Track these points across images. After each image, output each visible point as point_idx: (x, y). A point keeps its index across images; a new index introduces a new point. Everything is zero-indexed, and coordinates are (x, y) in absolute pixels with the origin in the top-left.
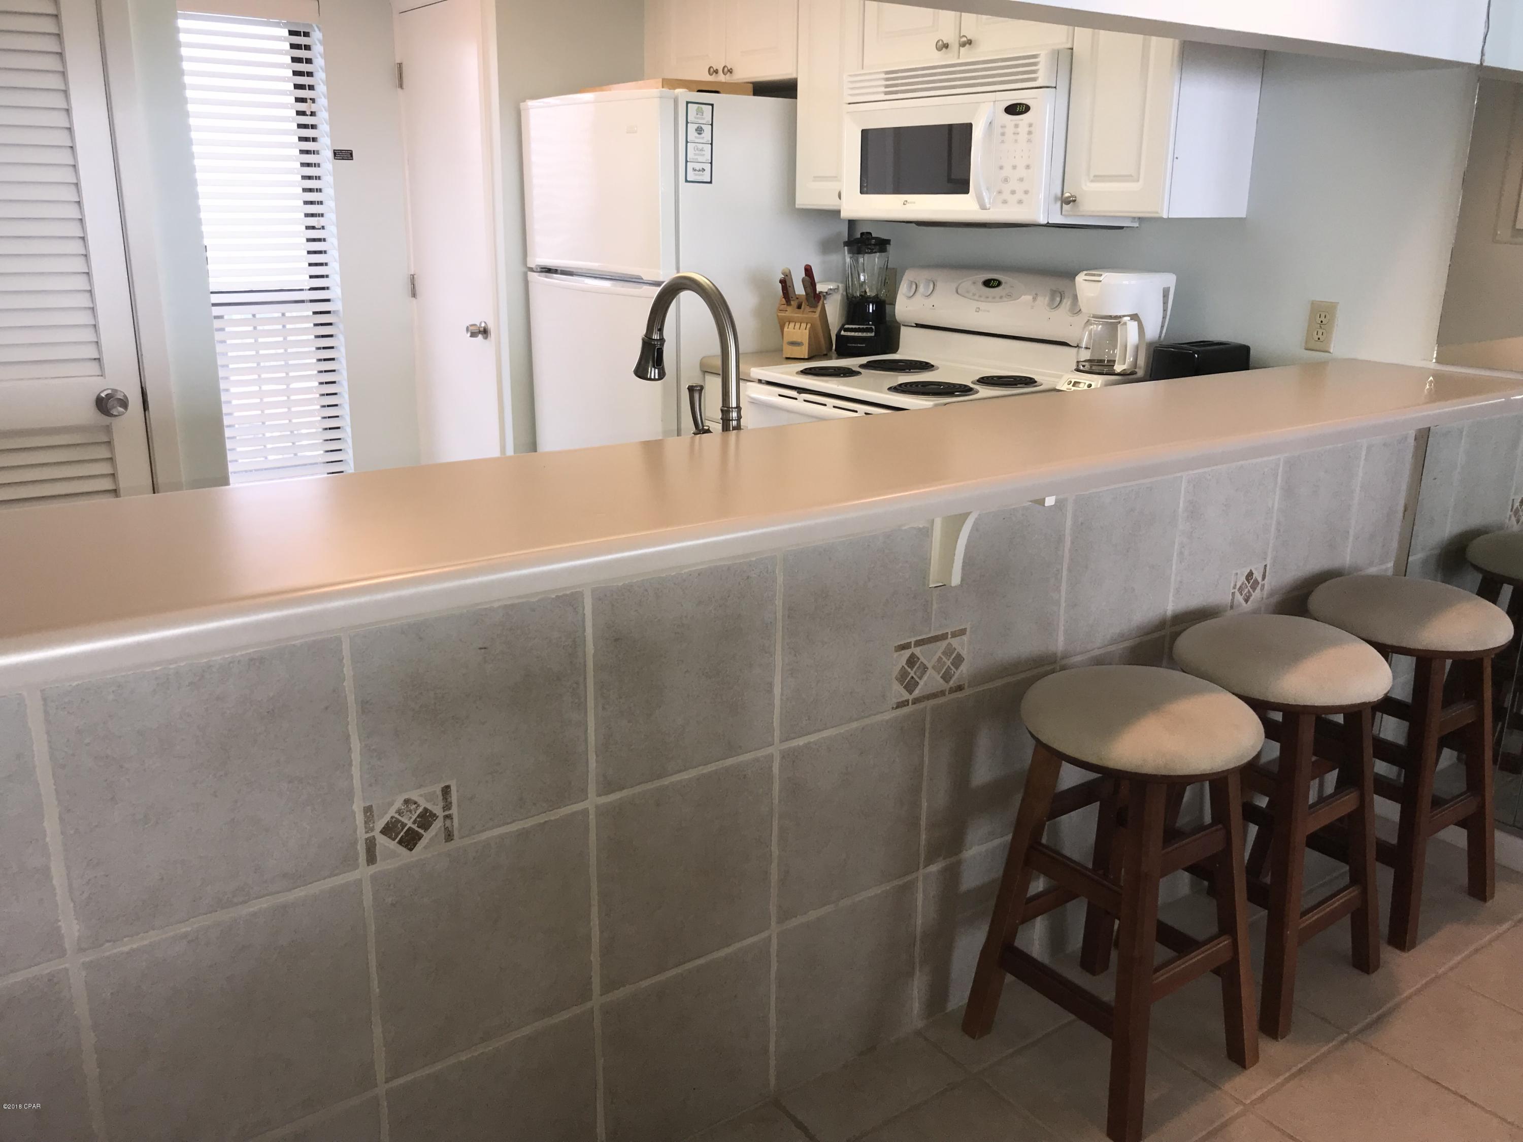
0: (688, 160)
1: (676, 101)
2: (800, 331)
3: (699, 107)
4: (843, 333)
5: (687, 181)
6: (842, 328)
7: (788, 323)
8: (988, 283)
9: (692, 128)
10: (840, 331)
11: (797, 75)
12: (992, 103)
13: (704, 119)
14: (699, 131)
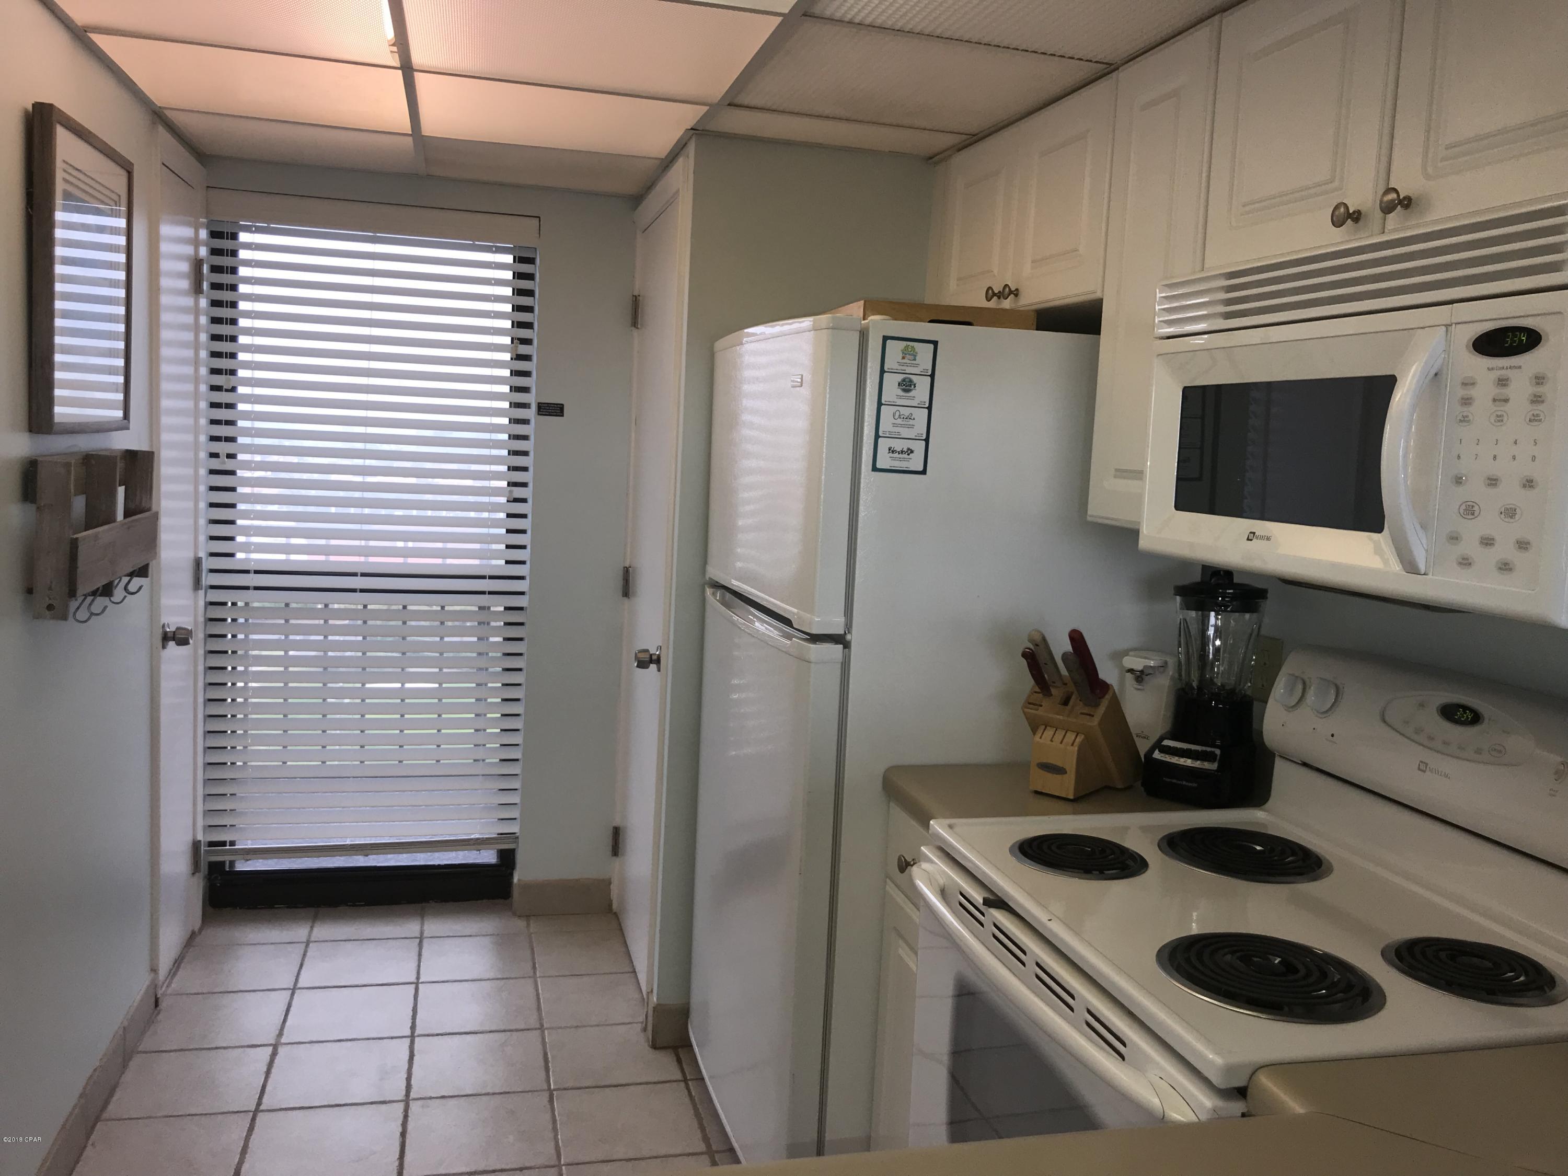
0: (881, 434)
1: (864, 335)
2: (1062, 746)
3: (907, 346)
4: (1157, 755)
5: (875, 469)
6: (1158, 745)
7: (1043, 727)
8: (1450, 713)
9: (891, 381)
10: (1151, 751)
11: (1103, 295)
12: (1444, 328)
13: (917, 365)
14: (907, 386)
